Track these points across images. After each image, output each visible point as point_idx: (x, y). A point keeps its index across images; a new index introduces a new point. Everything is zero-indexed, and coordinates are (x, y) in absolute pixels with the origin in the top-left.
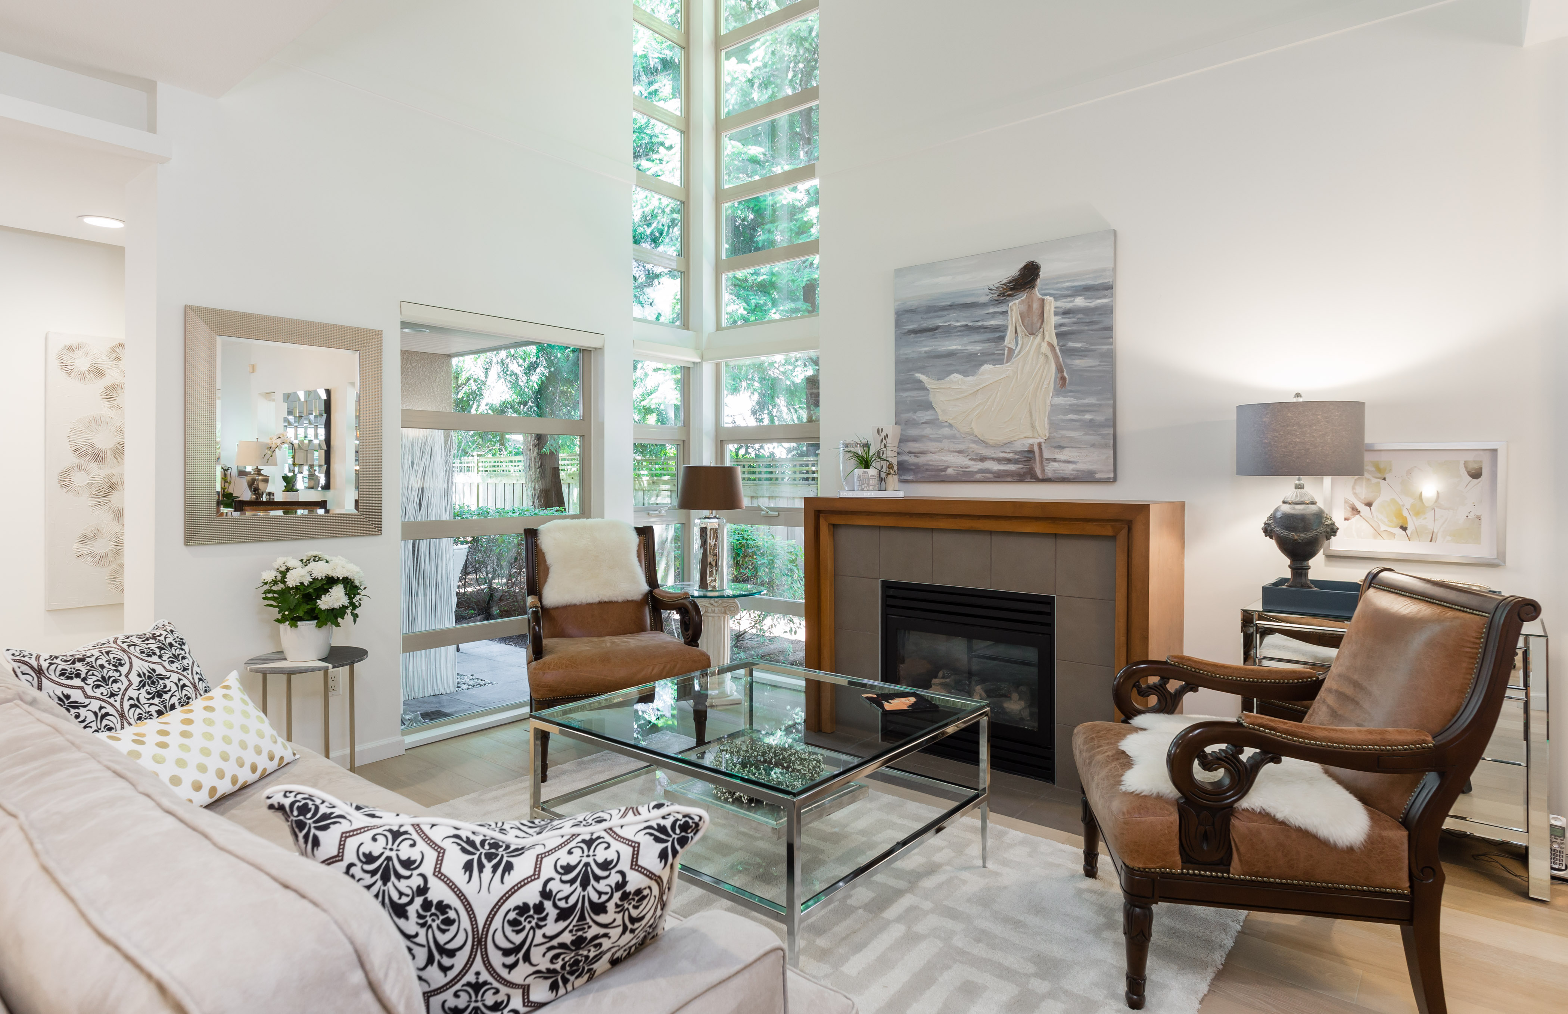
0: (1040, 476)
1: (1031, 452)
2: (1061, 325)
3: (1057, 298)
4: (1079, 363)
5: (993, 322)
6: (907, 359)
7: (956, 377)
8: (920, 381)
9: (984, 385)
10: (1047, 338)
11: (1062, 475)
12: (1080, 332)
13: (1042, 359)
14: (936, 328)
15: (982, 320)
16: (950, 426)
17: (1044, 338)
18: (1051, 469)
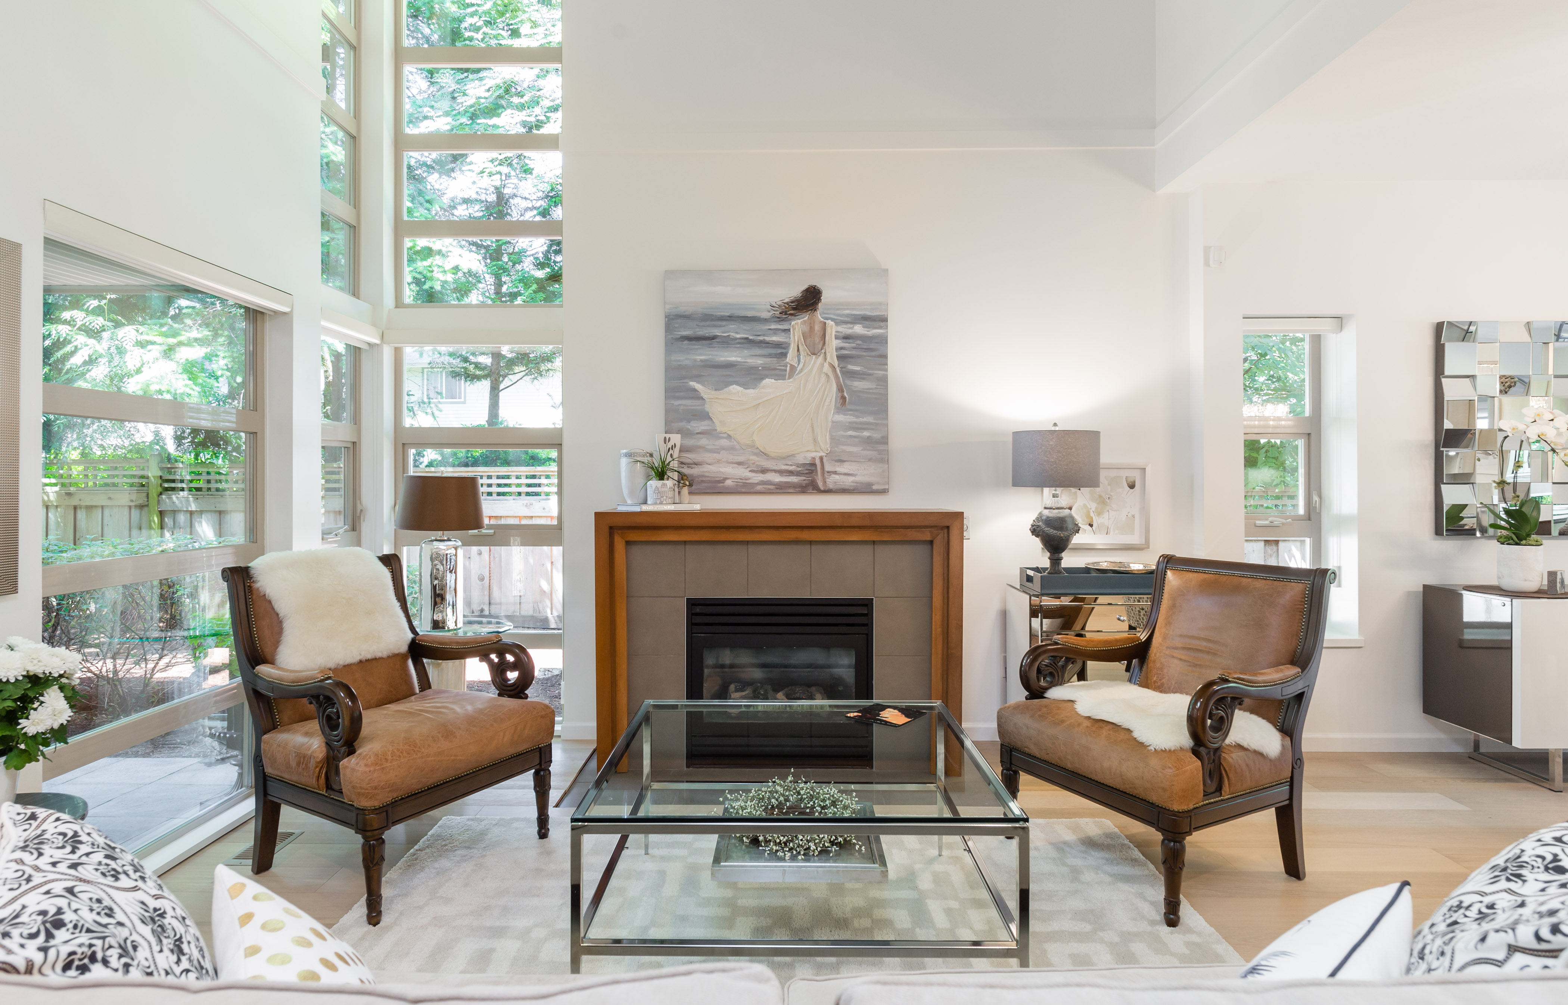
0: (822, 488)
1: (813, 465)
2: (842, 348)
3: (837, 323)
4: (858, 385)
5: (775, 338)
6: (680, 365)
7: (735, 388)
8: (695, 390)
9: (766, 399)
10: (828, 359)
11: (843, 487)
12: (859, 357)
13: (823, 378)
14: (714, 338)
15: (764, 335)
16: (729, 437)
17: (825, 359)
18: (833, 481)
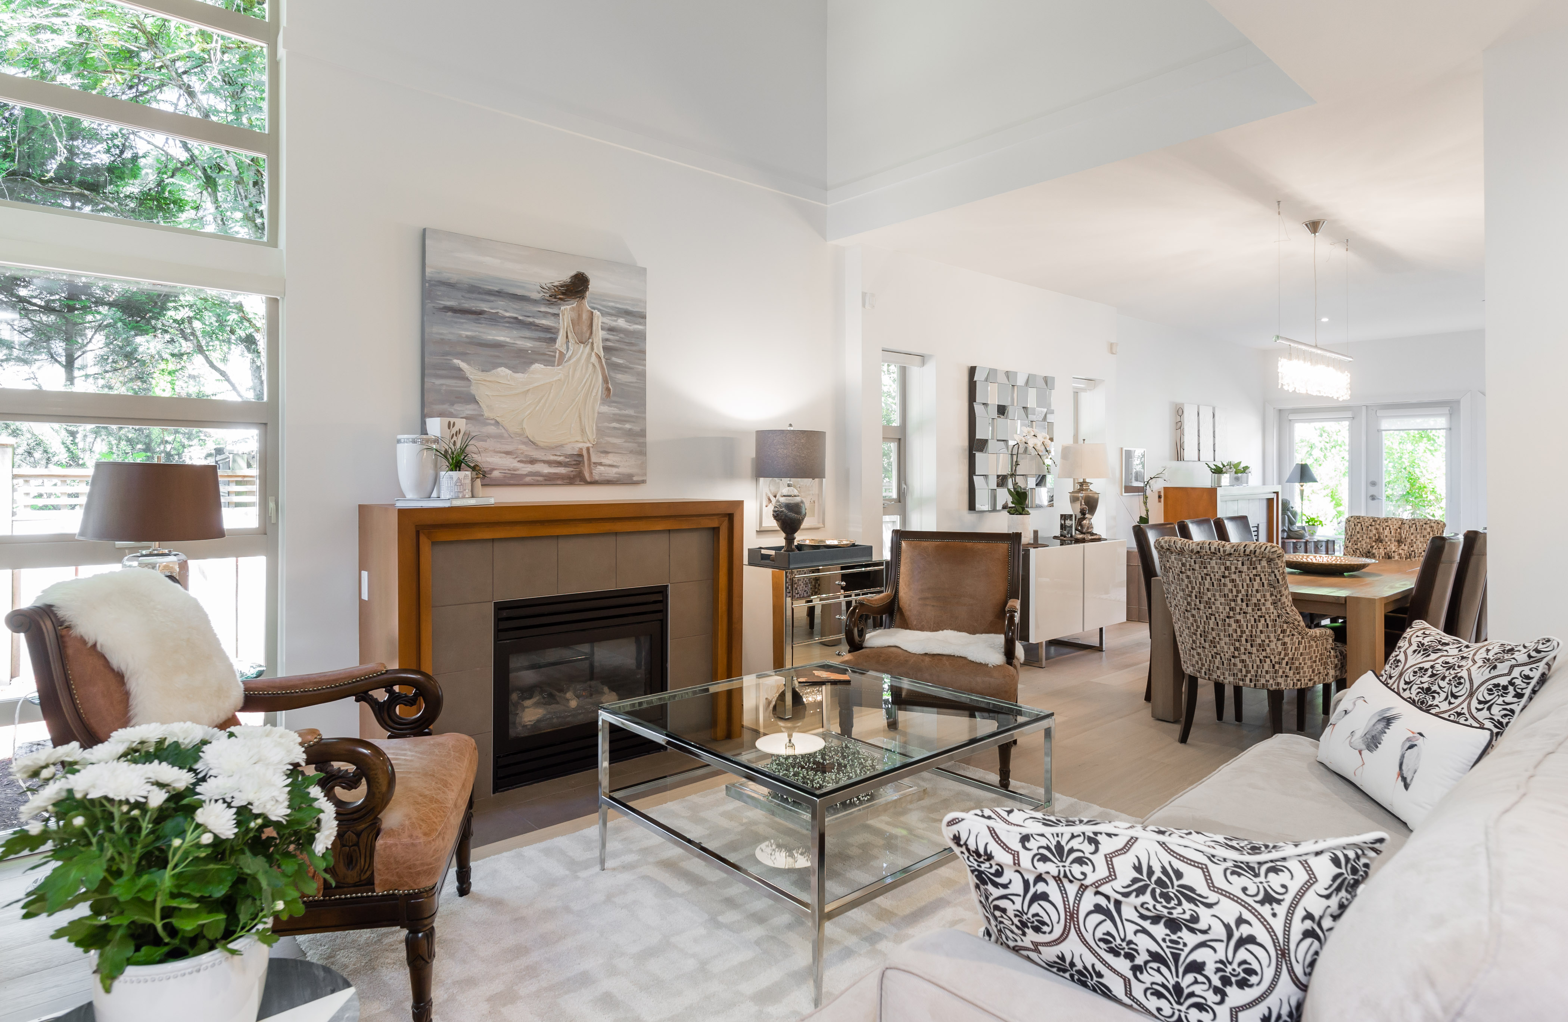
0: (589, 480)
1: (580, 455)
2: (607, 340)
3: (603, 314)
4: (621, 377)
5: (544, 322)
7: (503, 371)
8: (459, 369)
9: (536, 384)
10: (595, 350)
11: (607, 478)
12: (621, 350)
13: (591, 368)
14: (481, 313)
15: (533, 317)
16: (497, 423)
17: (592, 349)
18: (599, 472)
